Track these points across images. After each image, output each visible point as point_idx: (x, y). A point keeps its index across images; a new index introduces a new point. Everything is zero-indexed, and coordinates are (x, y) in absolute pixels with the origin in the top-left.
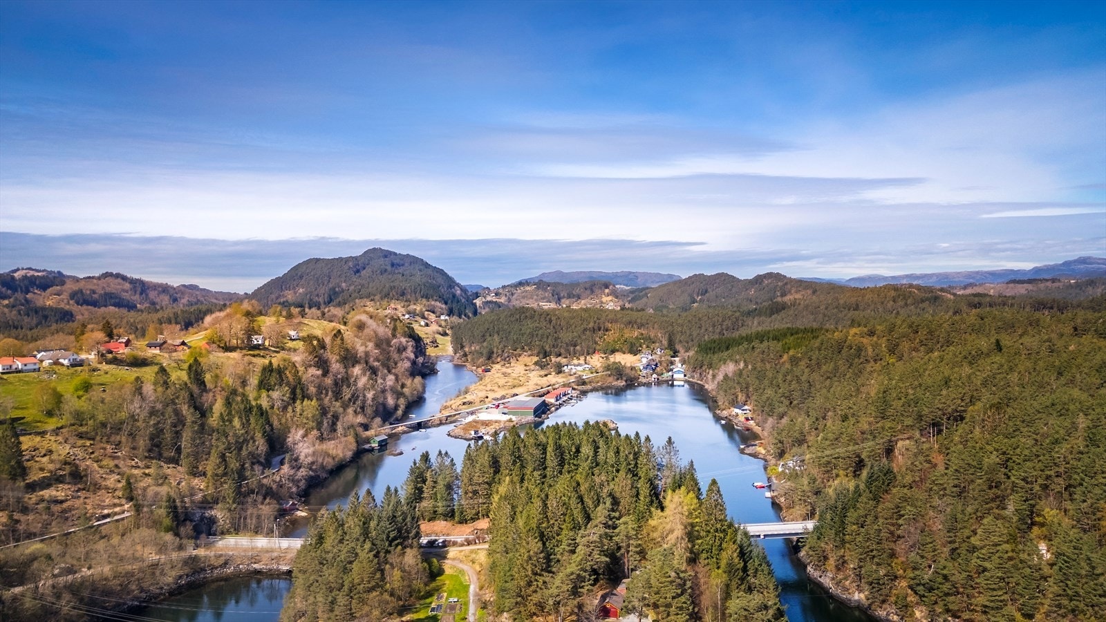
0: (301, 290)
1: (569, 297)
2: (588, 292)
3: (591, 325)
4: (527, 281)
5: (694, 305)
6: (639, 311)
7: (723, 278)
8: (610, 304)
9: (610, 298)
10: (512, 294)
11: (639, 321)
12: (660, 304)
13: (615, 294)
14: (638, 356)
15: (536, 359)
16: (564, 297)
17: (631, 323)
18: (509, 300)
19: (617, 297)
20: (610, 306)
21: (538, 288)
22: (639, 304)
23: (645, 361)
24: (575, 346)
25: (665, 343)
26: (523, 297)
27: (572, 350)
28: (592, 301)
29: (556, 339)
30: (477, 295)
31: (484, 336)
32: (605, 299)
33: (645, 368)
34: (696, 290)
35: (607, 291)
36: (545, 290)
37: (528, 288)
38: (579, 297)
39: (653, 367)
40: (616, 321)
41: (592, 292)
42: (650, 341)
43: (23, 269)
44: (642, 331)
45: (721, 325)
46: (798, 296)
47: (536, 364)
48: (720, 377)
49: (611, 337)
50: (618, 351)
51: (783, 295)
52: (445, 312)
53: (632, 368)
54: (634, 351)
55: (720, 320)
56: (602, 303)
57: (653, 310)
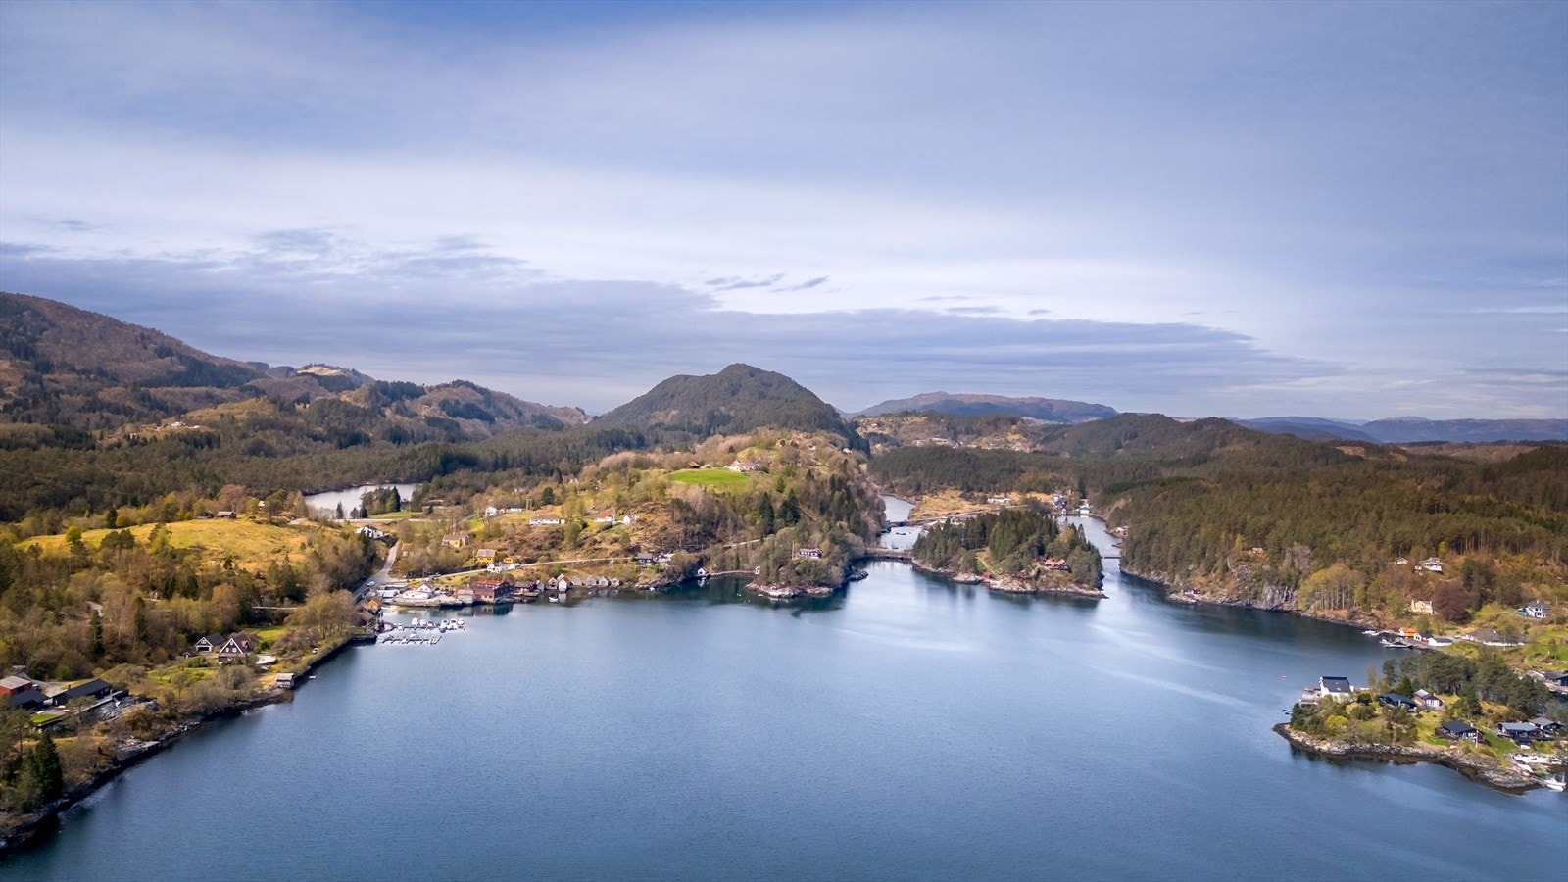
0: (674, 412)
1: (968, 433)
2: (991, 427)
3: (1008, 466)
4: (915, 411)
5: (1120, 451)
6: (1053, 455)
7: (1158, 420)
8: (1018, 444)
9: (1017, 437)
10: (899, 426)
11: (1053, 465)
12: (1079, 447)
13: (1025, 433)
14: (1051, 496)
15: (960, 493)
16: (961, 433)
17: (1045, 467)
18: (895, 433)
19: (1026, 436)
20: (1017, 447)
21: (930, 420)
22: (1053, 446)
23: (1056, 499)
24: (995, 483)
25: (1076, 486)
26: (913, 430)
27: (993, 486)
28: (995, 440)
29: (978, 477)
30: (857, 425)
31: (907, 471)
32: (1011, 437)
33: (1057, 503)
34: (1124, 433)
35: (1014, 427)
36: (938, 423)
37: (917, 420)
38: (979, 434)
39: (1065, 504)
40: (1030, 465)
41: (996, 428)
42: (1063, 485)
43: (315, 365)
44: (1055, 474)
45: (1134, 473)
46: (1239, 447)
47: (961, 496)
48: (1113, 510)
49: (1026, 478)
50: (1033, 490)
51: (1223, 444)
52: (847, 445)
53: (1046, 503)
54: (1047, 490)
55: (1134, 468)
56: (1008, 442)
57: (1070, 454)
